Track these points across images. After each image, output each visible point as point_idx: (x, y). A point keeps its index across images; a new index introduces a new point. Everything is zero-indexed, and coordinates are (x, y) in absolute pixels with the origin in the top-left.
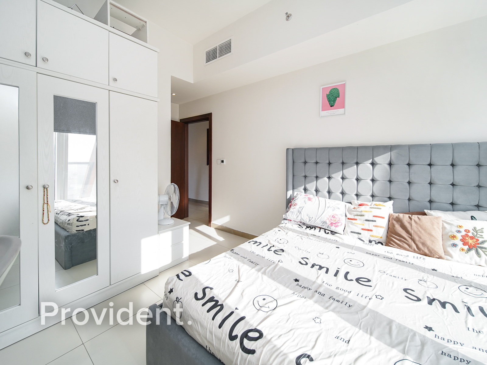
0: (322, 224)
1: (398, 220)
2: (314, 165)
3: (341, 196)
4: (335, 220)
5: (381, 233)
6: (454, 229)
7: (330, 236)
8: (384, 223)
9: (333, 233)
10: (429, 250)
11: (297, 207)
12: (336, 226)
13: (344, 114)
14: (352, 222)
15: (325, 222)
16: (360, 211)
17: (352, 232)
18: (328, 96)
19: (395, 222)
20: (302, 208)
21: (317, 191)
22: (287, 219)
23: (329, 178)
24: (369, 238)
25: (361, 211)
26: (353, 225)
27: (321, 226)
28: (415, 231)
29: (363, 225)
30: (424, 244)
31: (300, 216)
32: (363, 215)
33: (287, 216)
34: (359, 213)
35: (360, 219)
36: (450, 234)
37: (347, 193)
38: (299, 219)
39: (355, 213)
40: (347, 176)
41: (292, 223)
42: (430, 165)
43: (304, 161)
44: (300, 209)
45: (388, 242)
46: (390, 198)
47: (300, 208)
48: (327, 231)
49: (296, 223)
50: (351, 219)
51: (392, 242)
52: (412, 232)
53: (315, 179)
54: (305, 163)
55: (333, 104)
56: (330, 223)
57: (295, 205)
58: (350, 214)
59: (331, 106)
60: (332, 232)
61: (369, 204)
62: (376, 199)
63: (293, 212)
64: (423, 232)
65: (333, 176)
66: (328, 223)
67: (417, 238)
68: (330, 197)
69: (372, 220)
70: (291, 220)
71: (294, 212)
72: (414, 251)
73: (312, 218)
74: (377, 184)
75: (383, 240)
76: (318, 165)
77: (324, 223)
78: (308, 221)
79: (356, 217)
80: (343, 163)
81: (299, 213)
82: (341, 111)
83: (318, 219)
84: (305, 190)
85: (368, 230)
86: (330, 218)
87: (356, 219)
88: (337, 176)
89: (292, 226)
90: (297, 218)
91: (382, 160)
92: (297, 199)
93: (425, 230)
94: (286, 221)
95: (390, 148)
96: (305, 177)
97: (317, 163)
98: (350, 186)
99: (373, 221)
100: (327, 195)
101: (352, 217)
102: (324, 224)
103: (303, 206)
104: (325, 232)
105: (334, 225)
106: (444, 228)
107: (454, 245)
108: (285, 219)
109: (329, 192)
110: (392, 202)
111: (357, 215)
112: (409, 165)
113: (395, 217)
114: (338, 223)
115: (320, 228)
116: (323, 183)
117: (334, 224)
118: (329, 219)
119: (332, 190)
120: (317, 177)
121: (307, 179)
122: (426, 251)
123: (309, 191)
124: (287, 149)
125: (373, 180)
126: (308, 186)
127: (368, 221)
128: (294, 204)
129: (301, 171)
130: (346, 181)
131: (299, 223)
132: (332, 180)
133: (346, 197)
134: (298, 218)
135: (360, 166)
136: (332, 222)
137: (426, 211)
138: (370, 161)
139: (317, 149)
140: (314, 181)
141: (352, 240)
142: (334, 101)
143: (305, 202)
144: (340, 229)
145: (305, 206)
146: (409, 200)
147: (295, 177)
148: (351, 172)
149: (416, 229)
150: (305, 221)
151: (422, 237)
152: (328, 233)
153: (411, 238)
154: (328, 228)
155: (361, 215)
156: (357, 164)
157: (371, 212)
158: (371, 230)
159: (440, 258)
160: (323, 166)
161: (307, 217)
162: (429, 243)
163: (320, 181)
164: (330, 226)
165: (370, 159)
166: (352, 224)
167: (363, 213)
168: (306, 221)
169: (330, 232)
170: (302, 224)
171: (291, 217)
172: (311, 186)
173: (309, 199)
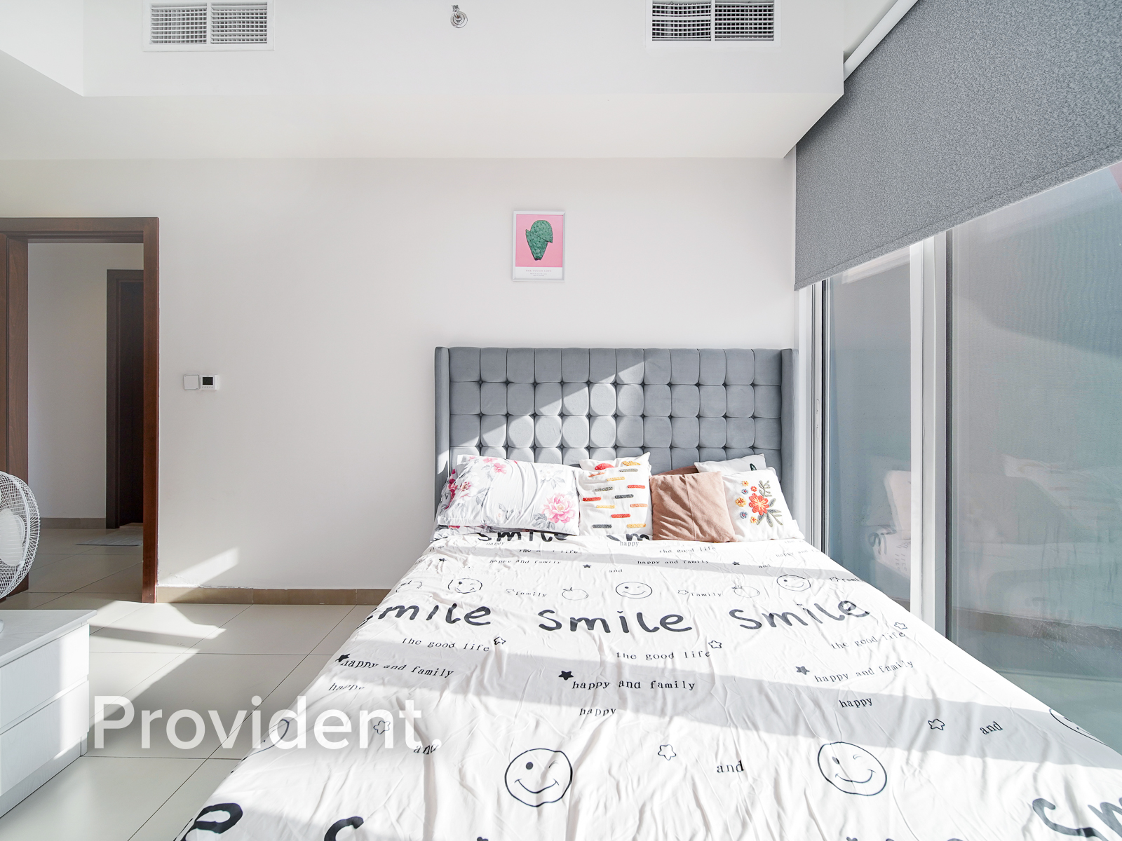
0: (534, 521)
1: (667, 487)
2: (502, 388)
3: (558, 452)
4: (562, 508)
5: (642, 517)
6: (740, 488)
7: (556, 545)
8: (644, 496)
9: (561, 536)
10: (717, 532)
11: (473, 491)
12: (566, 521)
13: (563, 279)
14: (592, 506)
15: (542, 516)
16: (604, 479)
17: (595, 526)
18: (529, 234)
19: (662, 492)
20: (486, 491)
21: (508, 447)
22: (447, 527)
23: (535, 416)
24: (626, 532)
25: (607, 480)
26: (596, 511)
27: (534, 525)
28: (694, 503)
29: (612, 507)
30: (709, 523)
31: (482, 513)
32: (610, 488)
33: (449, 519)
34: (603, 485)
35: (606, 497)
36: (736, 497)
37: (571, 446)
38: (480, 520)
39: (596, 486)
40: (572, 411)
41: (461, 533)
42: (698, 385)
43: (477, 379)
44: (480, 495)
45: (657, 532)
46: (644, 449)
47: (479, 492)
48: (547, 536)
49: (473, 531)
50: (590, 500)
51: (664, 531)
52: (690, 505)
53: (504, 419)
54: (480, 382)
55: (539, 255)
56: (552, 516)
57: (467, 487)
58: (585, 488)
59: (536, 259)
60: (556, 534)
61: (613, 463)
62: (622, 451)
63: (463, 505)
64: (704, 501)
65: (544, 410)
66: (549, 516)
67: (698, 515)
68: (538, 457)
69: (626, 494)
70: (458, 527)
71: (466, 504)
72: (698, 539)
73: (512, 511)
74: (624, 423)
75: (648, 530)
76: (512, 388)
77: (539, 518)
78: (502, 519)
79: (598, 494)
80: (562, 383)
81: (480, 505)
82: (556, 272)
83: (525, 512)
84: (481, 447)
85: (623, 516)
86: (550, 505)
87: (598, 499)
88: (551, 411)
89: (464, 539)
90: (475, 517)
91: (630, 375)
92: (469, 472)
93: (706, 498)
94: (445, 532)
95: (644, 354)
96: (481, 416)
97: (507, 383)
98: (577, 431)
99: (628, 496)
100: (531, 453)
101: (591, 495)
102: (540, 520)
103: (487, 487)
104: (544, 538)
105: (561, 518)
106: (727, 490)
107: (744, 515)
108: (442, 527)
109: (535, 448)
110: (647, 455)
111: (600, 490)
112: (670, 385)
113: (660, 483)
114: (568, 512)
115: (531, 532)
116: (522, 428)
117: (561, 515)
118: (549, 508)
119: (542, 441)
120: (508, 416)
121: (486, 422)
122: (714, 534)
123: (490, 450)
124: (438, 350)
125: (616, 416)
126: (488, 438)
127: (621, 497)
128: (463, 484)
129: (469, 400)
130: (569, 420)
131: (480, 530)
132: (542, 421)
133: (570, 455)
134: (478, 518)
135: (595, 388)
136: (556, 512)
137: (697, 464)
138: (612, 379)
139: (507, 352)
140: (501, 425)
141: (595, 543)
142: (543, 248)
143: (489, 476)
144: (571, 526)
145: (492, 487)
146: (671, 447)
147: (456, 419)
148: (577, 400)
149: (694, 499)
150: (496, 521)
151: (706, 511)
152: (550, 539)
153: (691, 517)
154: (548, 527)
155: (607, 489)
156: (589, 384)
157: (623, 478)
158: (628, 516)
159: (732, 540)
160: (521, 391)
161: (500, 511)
162: (715, 519)
163: (515, 424)
164: (553, 521)
165: (612, 375)
166: (594, 509)
167: (610, 484)
168: (498, 521)
169: (552, 535)
170: (486, 531)
171: (460, 518)
172: (496, 438)
173: (499, 468)
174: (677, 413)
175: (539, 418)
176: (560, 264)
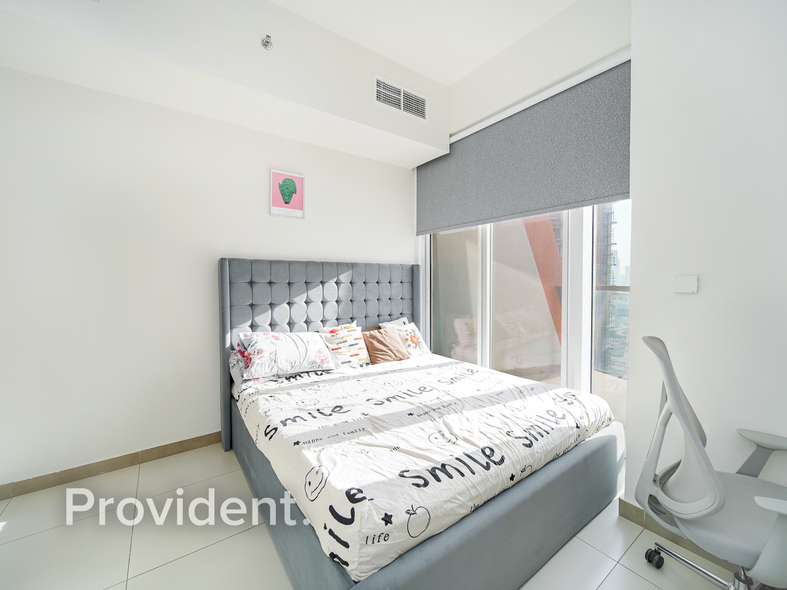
0: (310, 366)
1: (374, 337)
2: (268, 287)
3: (305, 325)
4: (324, 356)
5: (364, 354)
6: (405, 333)
7: (325, 376)
8: (362, 344)
9: (328, 371)
10: (402, 355)
11: (266, 354)
12: (328, 362)
13: (303, 218)
14: (339, 352)
15: (314, 362)
16: (341, 337)
17: (342, 363)
18: (280, 186)
19: (371, 340)
20: (275, 353)
21: (272, 324)
22: (249, 380)
23: (289, 303)
24: (358, 364)
25: (343, 337)
26: (341, 355)
27: (310, 368)
28: (389, 343)
29: (349, 351)
30: (398, 351)
31: (276, 367)
32: (346, 341)
33: (253, 374)
34: (341, 340)
35: (344, 347)
36: (404, 338)
37: (313, 321)
38: (275, 371)
39: (337, 341)
40: (313, 300)
41: (260, 382)
43: (249, 280)
44: (271, 356)
45: (373, 361)
46: (352, 319)
47: (271, 354)
48: (319, 373)
49: (267, 379)
50: (336, 349)
51: (378, 359)
52: (387, 344)
53: (269, 307)
54: (251, 283)
55: (288, 201)
56: (320, 361)
57: (260, 352)
58: (331, 343)
59: (286, 203)
60: (323, 371)
61: (339, 328)
62: (341, 321)
63: (262, 364)
64: (393, 341)
65: (296, 299)
66: (318, 361)
67: (393, 348)
68: (292, 330)
69: (355, 343)
70: (258, 379)
71: (264, 363)
72: (394, 360)
73: (295, 362)
74: (342, 305)
75: (368, 361)
76: (275, 287)
77: (313, 363)
78: (289, 368)
79: (340, 345)
80: (306, 283)
81: (273, 362)
82: (298, 213)
83: (304, 361)
84: (253, 327)
85: (356, 355)
86: (317, 355)
87: (340, 348)
88: (300, 300)
89: (265, 385)
90: (271, 370)
91: (344, 278)
92: (256, 343)
93: (394, 340)
94: (249, 384)
95: (352, 266)
96: (252, 306)
97: (270, 283)
98: (316, 311)
99: (356, 344)
100: (288, 327)
101: (335, 346)
102: (313, 365)
103: (275, 350)
104: (317, 374)
105: (325, 361)
106: (400, 335)
107: (409, 346)
108: (246, 381)
109: (289, 324)
110: (355, 322)
111: (340, 343)
112: (365, 283)
113: (368, 335)
114: (328, 357)
115: (308, 372)
116: (282, 312)
117: (325, 360)
118: (317, 357)
119: (295, 319)
120: (271, 305)
121: (257, 310)
122: (401, 357)
124: (221, 260)
125: (337, 301)
126: (258, 319)
127: (352, 345)
128: (256, 351)
129: (244, 297)
130: (311, 305)
131: (272, 378)
132: (295, 307)
133: (312, 326)
134: (273, 370)
135: (326, 285)
136: (322, 358)
137: (380, 324)
138: (335, 280)
139: (272, 263)
140: (268, 311)
142: (290, 197)
143: (273, 343)
144: (331, 365)
145: (277, 350)
146: (365, 317)
147: (234, 308)
148: (316, 293)
149: (389, 341)
150: (285, 370)
151: (395, 346)
152: (321, 374)
153: (389, 350)
154: (319, 368)
155: (344, 342)
156: (322, 283)
157: (351, 335)
158: (358, 354)
159: (408, 358)
160: (280, 289)
161: (288, 364)
162: (400, 349)
163: (277, 310)
164: (321, 364)
165: (335, 277)
166: (340, 354)
167: (345, 339)
168: (287, 370)
169: (321, 372)
170: (277, 377)
171: (261, 373)
172: (263, 319)
173: (277, 339)
174: (369, 298)
175: (293, 305)
176: (301, 208)
